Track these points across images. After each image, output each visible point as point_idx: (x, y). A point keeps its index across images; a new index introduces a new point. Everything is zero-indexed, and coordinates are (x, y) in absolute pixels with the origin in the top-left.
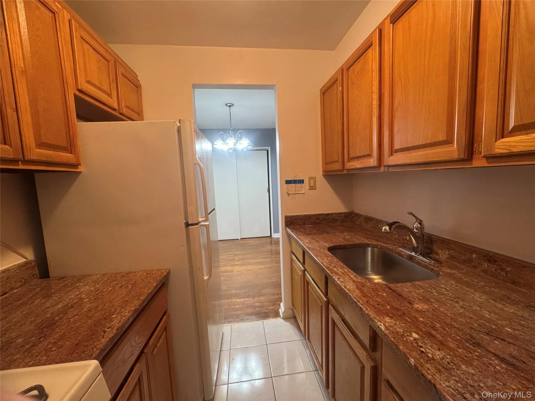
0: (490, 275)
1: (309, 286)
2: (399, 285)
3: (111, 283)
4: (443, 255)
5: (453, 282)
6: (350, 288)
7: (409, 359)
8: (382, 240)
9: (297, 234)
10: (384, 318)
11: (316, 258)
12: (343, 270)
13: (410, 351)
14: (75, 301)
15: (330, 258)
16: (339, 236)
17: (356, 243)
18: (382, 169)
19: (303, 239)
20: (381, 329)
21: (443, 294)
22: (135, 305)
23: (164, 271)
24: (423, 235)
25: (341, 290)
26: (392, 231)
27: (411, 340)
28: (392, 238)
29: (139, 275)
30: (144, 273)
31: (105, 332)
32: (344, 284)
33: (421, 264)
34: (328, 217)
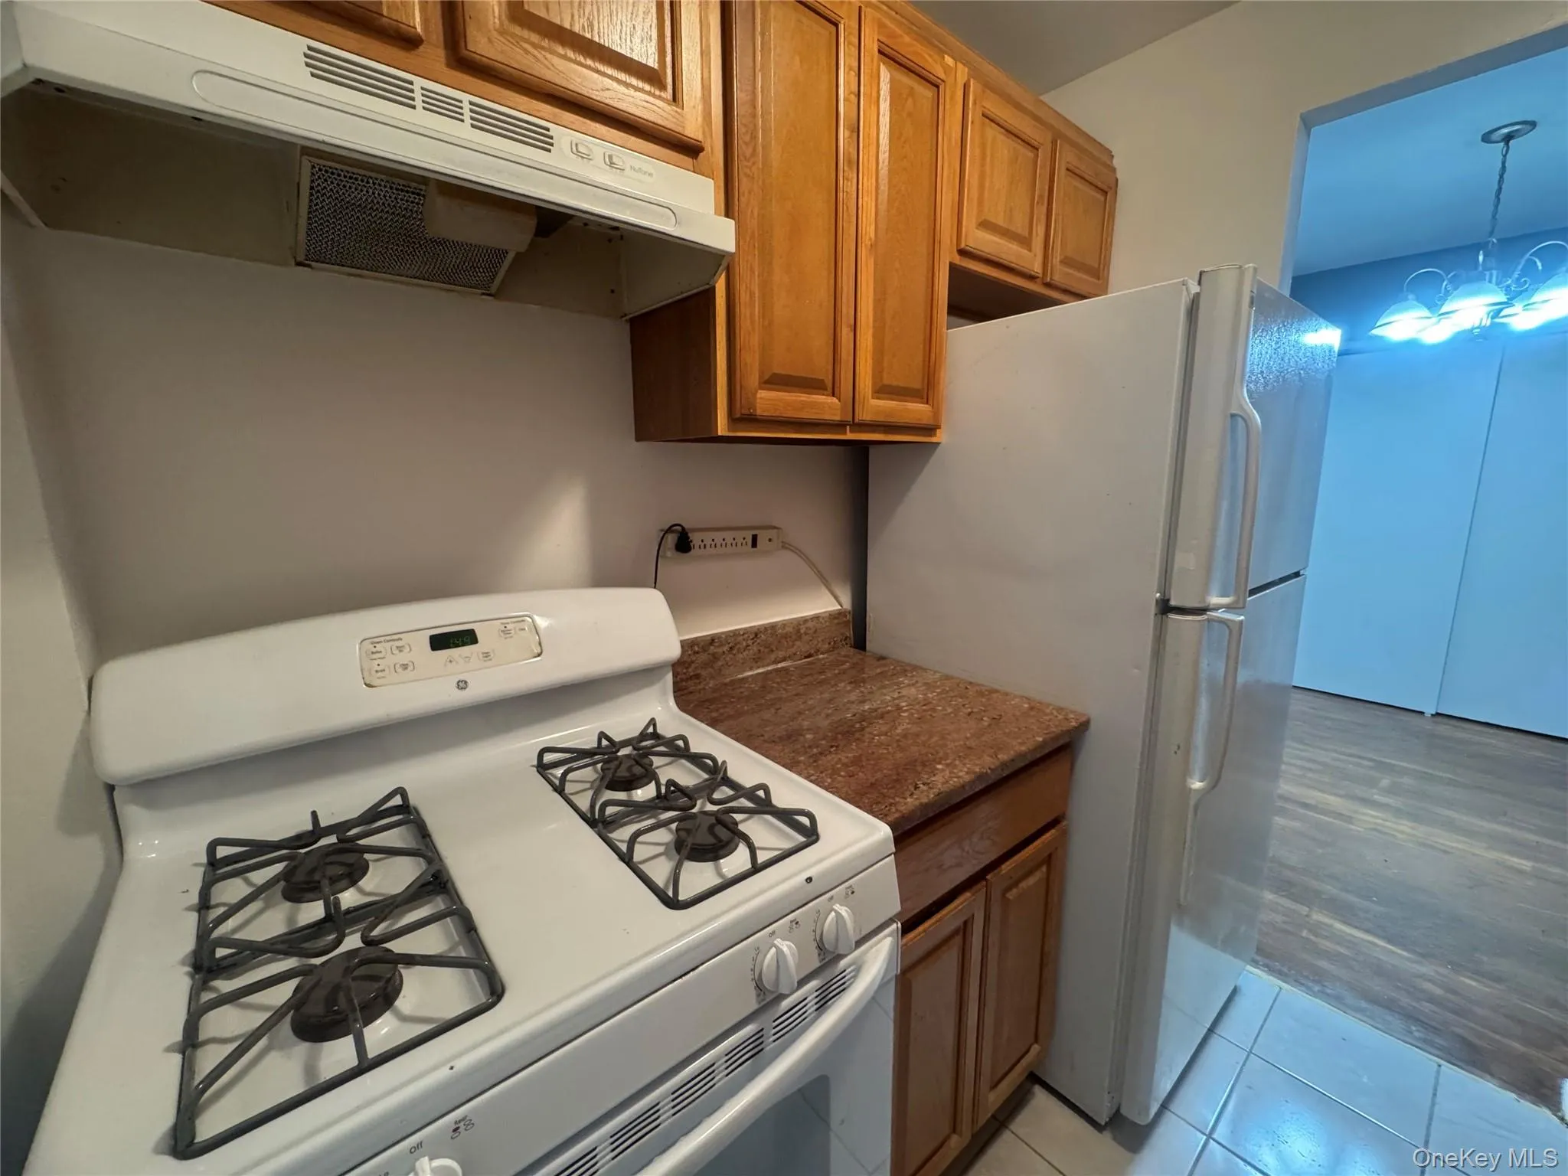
3: (954, 699)
14: (889, 708)
22: (985, 763)
23: (1072, 716)
29: (1013, 702)
30: (1025, 703)
31: (916, 788)
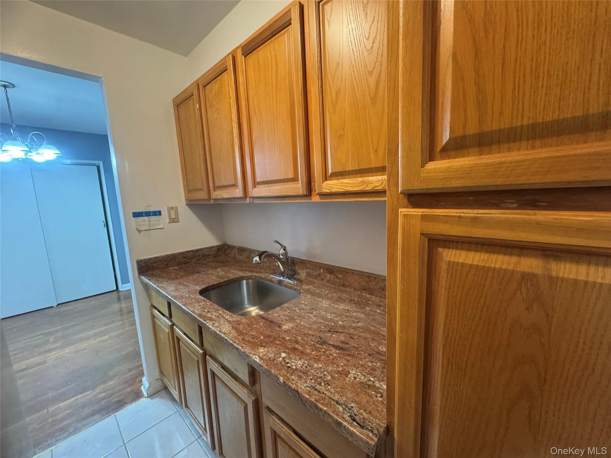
0: (331, 284)
1: (181, 343)
2: (271, 313)
4: (303, 274)
5: (309, 296)
6: (226, 330)
7: (279, 379)
8: (255, 270)
9: (158, 281)
10: (258, 350)
11: (185, 307)
12: (218, 313)
13: (279, 371)
15: (203, 303)
16: (212, 274)
17: (231, 278)
18: (248, 200)
19: (167, 286)
20: (256, 362)
21: (303, 309)
24: (287, 259)
25: (216, 336)
26: (262, 261)
27: (281, 361)
28: (264, 267)
32: (219, 329)
33: (288, 286)
34: (198, 253)
